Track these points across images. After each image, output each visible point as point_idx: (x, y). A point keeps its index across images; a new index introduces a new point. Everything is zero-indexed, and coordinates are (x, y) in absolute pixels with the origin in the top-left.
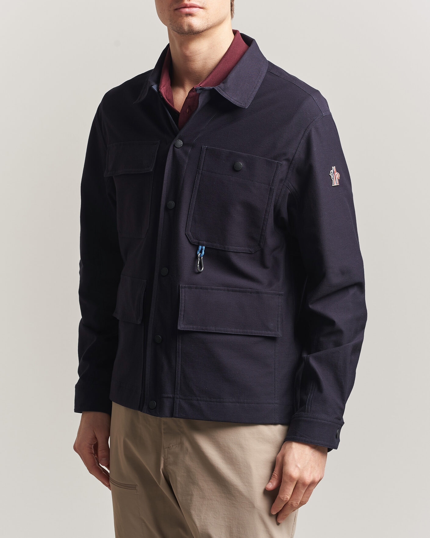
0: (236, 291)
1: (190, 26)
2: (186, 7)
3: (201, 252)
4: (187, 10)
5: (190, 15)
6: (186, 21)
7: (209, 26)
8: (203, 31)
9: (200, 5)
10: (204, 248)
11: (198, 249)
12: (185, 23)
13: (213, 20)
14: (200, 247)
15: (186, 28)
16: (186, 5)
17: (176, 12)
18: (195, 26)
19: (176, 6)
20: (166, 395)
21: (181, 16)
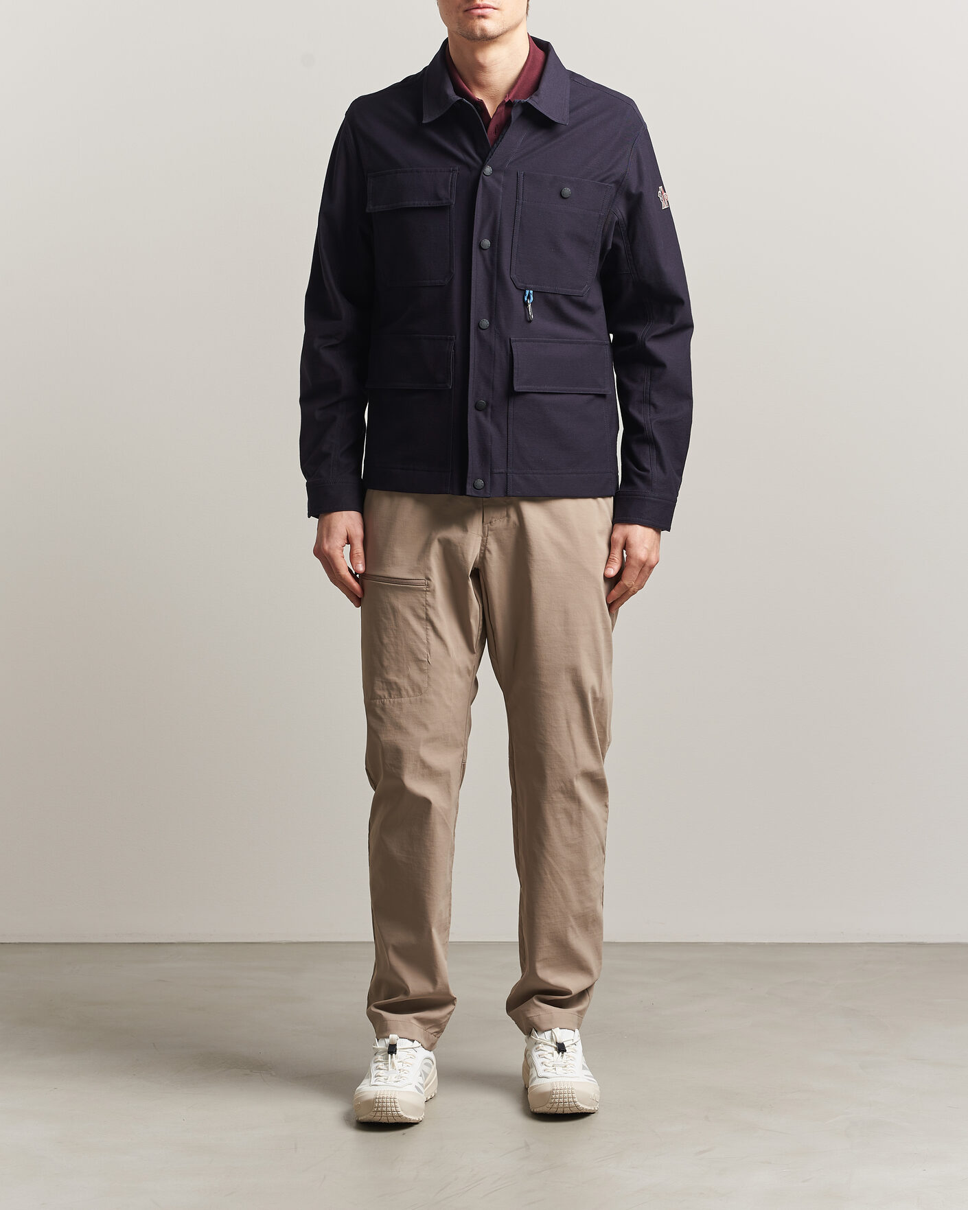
0: (564, 342)
1: (483, 30)
2: (479, 7)
3: (529, 297)
4: (479, 11)
5: (483, 16)
6: (478, 23)
7: (505, 30)
8: (498, 36)
9: (495, 6)
10: (531, 292)
11: (525, 294)
12: (478, 27)
13: (510, 22)
14: (527, 292)
15: (478, 33)
16: (479, 5)
17: (466, 13)
18: (489, 30)
19: (467, 6)
20: (498, 471)
21: (472, 19)
